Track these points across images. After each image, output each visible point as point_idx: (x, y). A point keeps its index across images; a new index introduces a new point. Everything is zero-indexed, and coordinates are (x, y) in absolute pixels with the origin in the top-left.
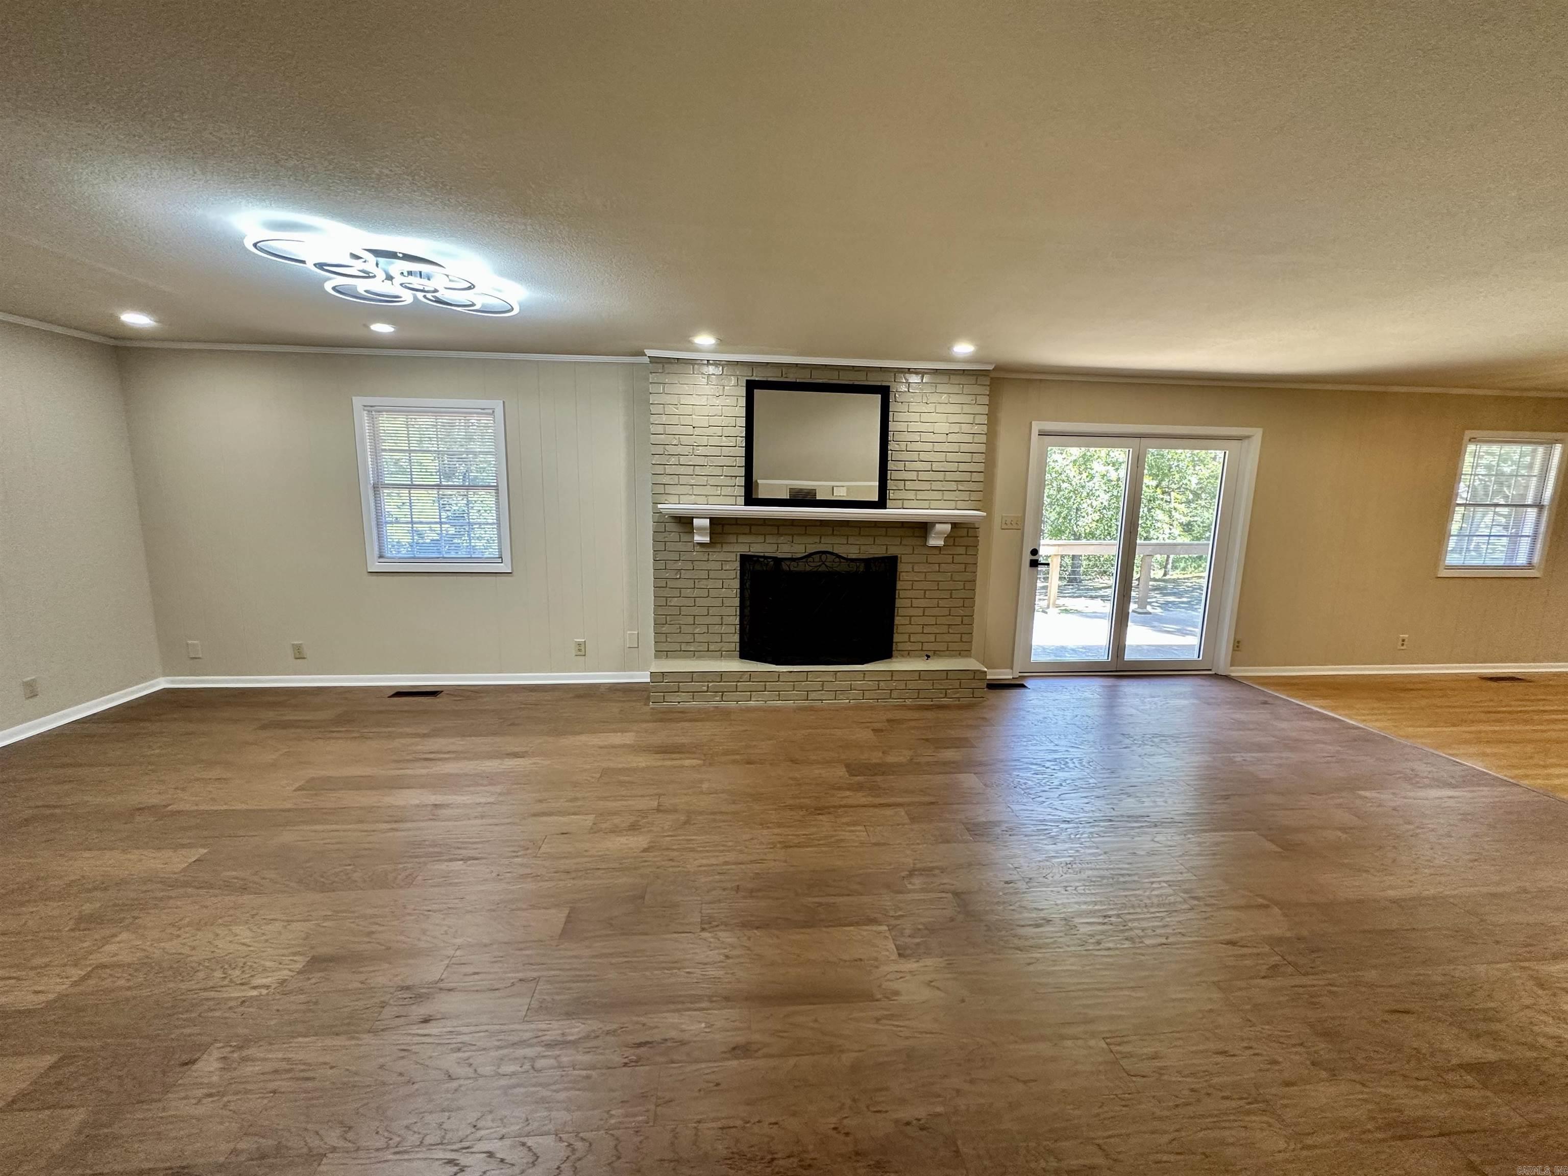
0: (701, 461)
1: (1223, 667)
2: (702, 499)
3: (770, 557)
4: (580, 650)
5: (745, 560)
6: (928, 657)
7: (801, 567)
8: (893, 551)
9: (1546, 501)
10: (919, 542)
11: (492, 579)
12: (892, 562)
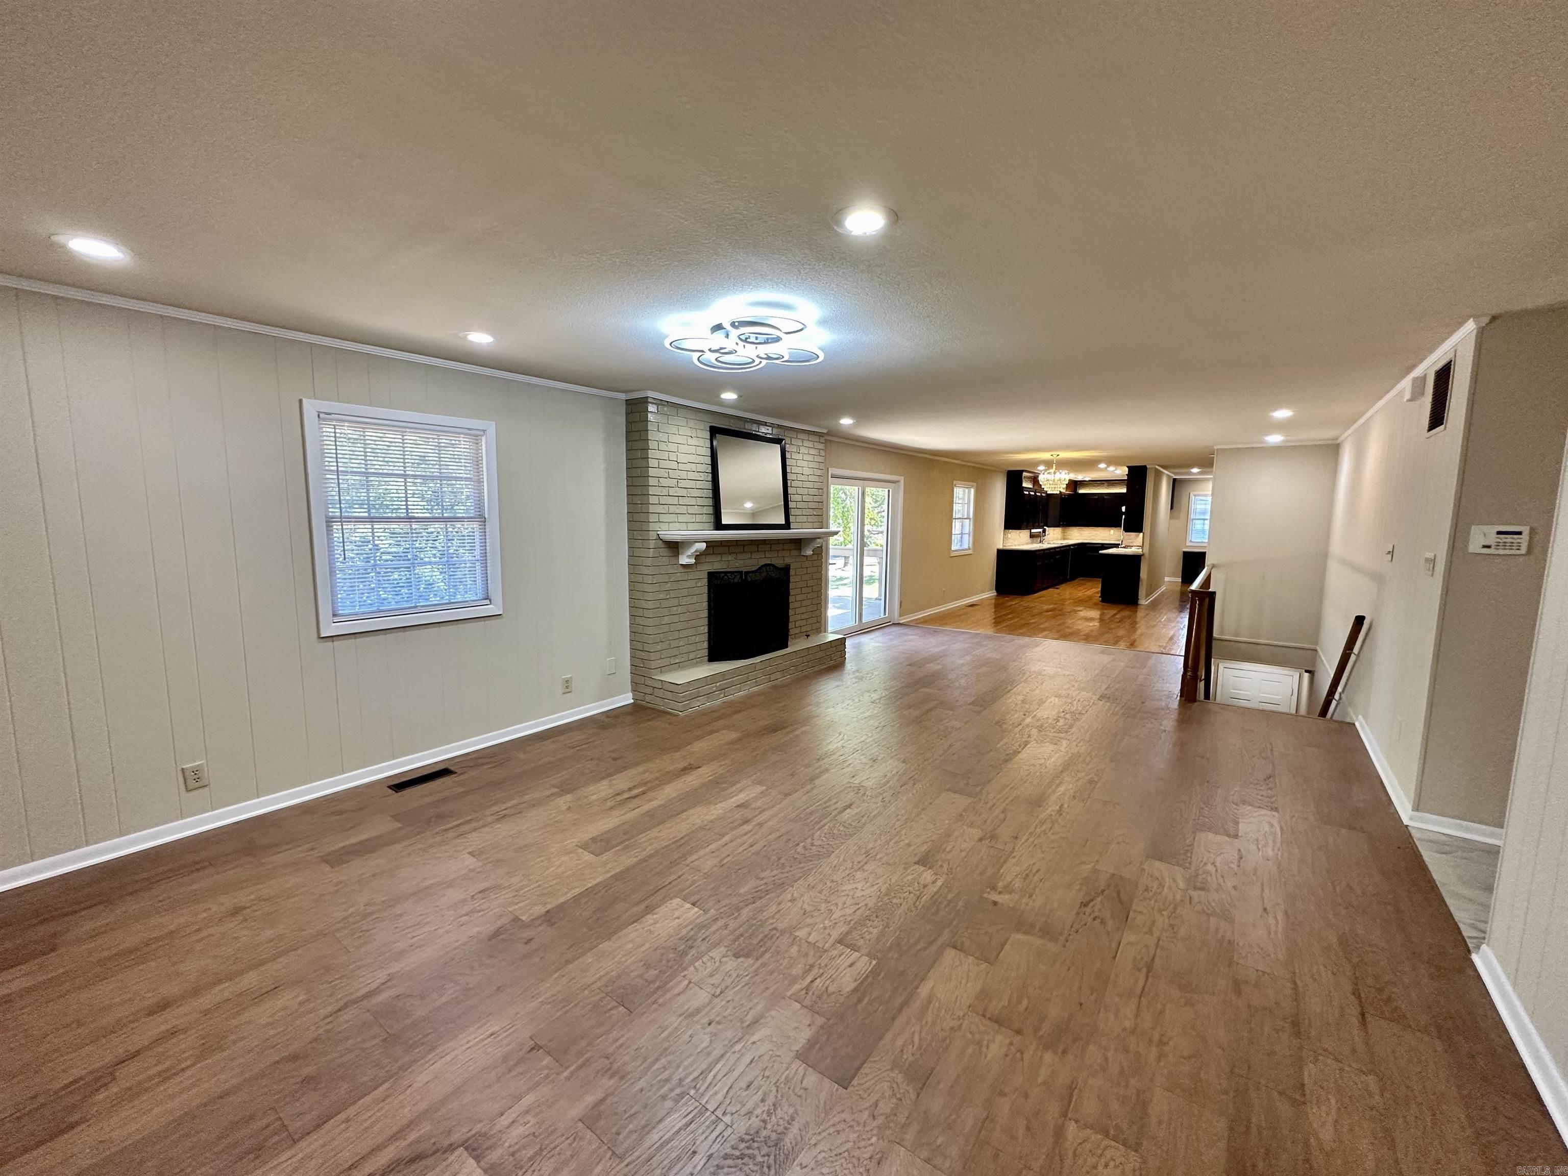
0: (683, 492)
1: (896, 618)
2: (684, 526)
3: (736, 572)
4: (567, 687)
5: (711, 575)
6: (808, 636)
7: (758, 577)
8: (788, 561)
9: (971, 516)
10: (795, 553)
11: (481, 624)
12: (786, 569)
